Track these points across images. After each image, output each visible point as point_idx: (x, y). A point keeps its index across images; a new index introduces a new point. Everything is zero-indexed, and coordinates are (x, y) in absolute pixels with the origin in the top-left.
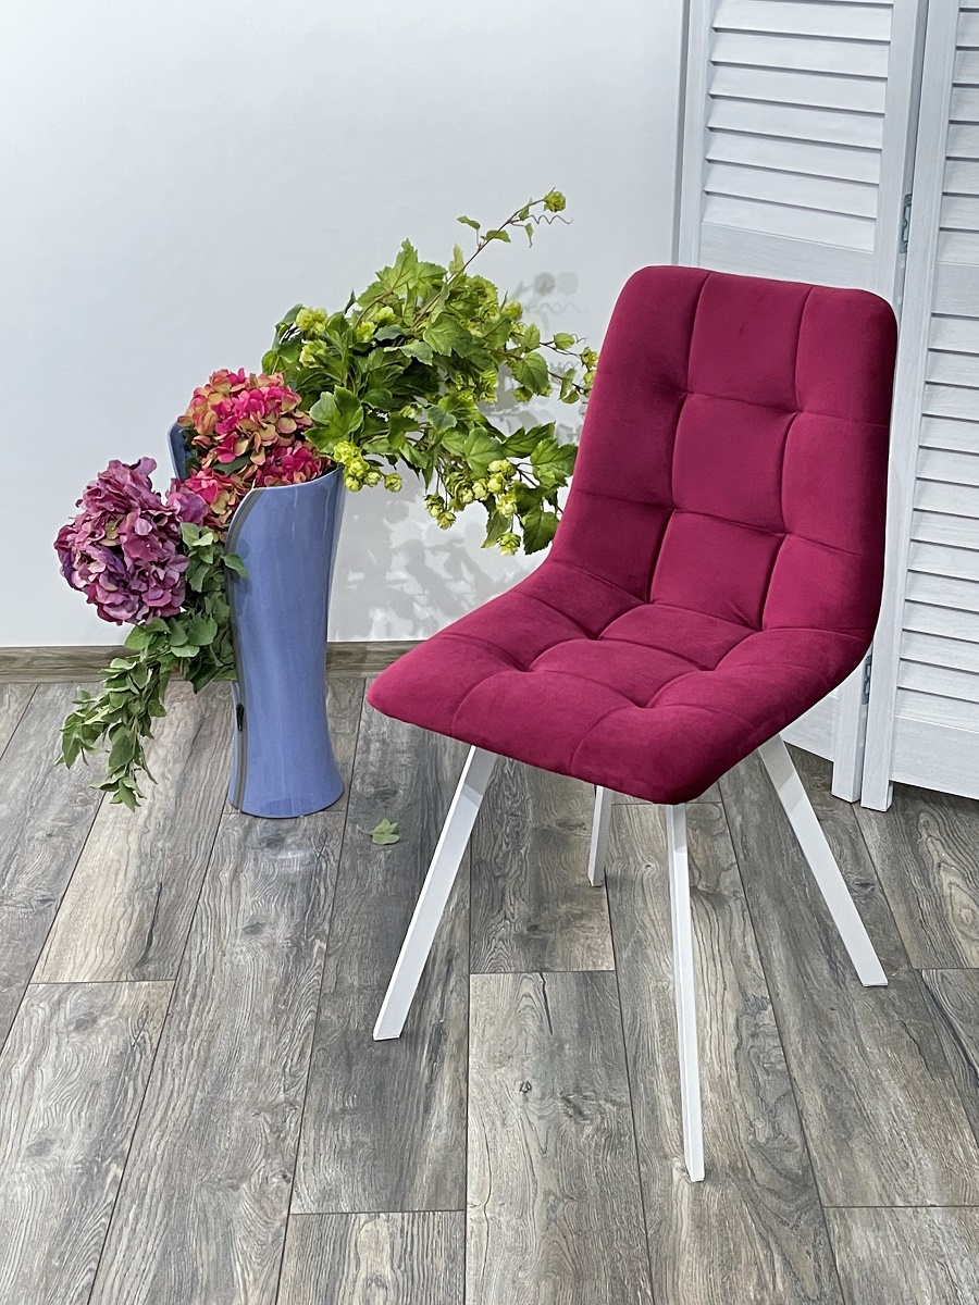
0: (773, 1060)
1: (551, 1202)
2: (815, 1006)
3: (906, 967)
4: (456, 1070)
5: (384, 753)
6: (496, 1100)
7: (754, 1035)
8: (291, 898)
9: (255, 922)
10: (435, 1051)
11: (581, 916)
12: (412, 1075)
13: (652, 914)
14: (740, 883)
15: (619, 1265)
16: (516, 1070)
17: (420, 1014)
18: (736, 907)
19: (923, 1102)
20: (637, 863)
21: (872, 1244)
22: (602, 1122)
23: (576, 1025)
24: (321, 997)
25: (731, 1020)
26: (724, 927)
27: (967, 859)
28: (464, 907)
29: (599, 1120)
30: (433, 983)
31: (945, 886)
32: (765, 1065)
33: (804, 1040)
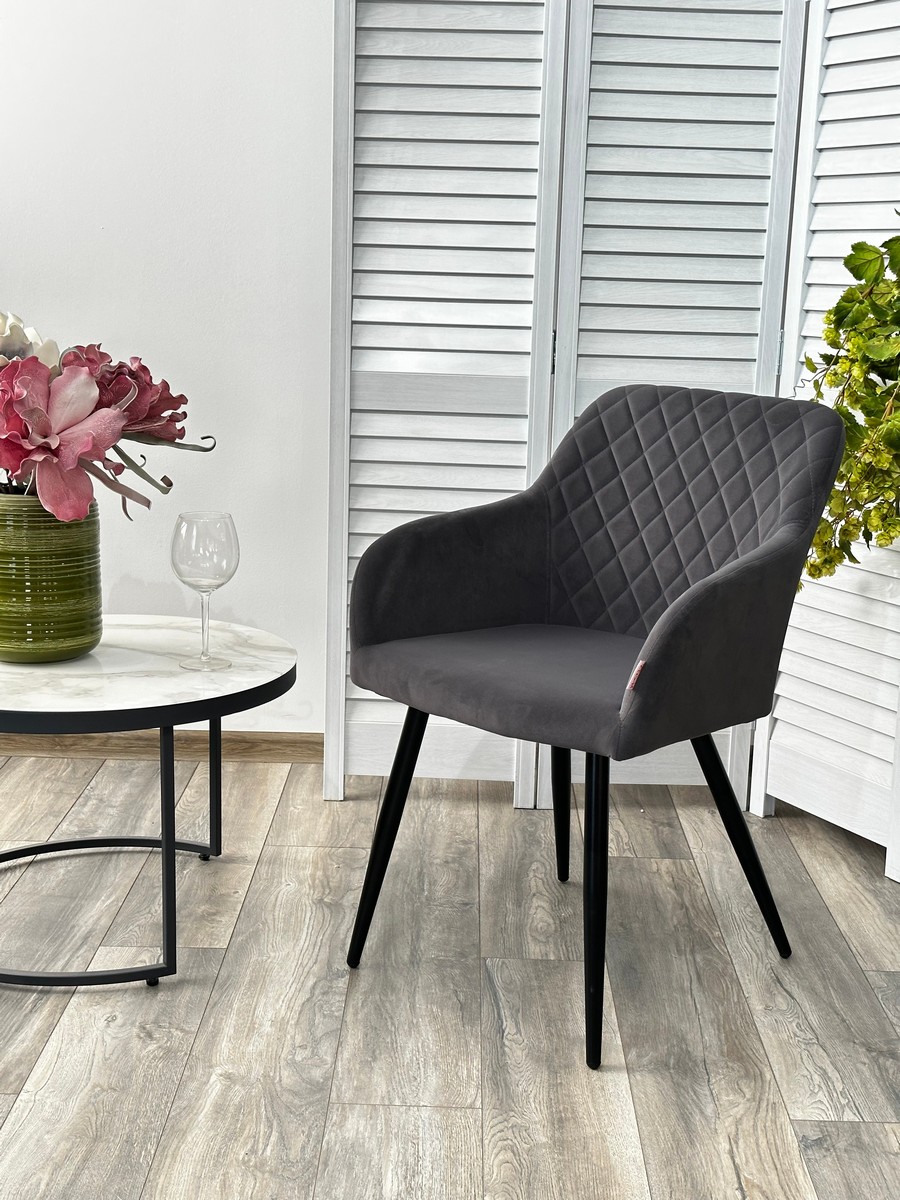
0: (333, 1009)
1: (96, 1091)
2: (386, 977)
5: (98, 807)
6: (81, 1026)
7: (325, 993)
11: (214, 914)
13: (276, 914)
15: (135, 1134)
18: (350, 914)
19: (448, 1040)
20: (279, 883)
21: (361, 1129)
22: (166, 1042)
25: (310, 983)
26: (333, 926)
29: (164, 1041)
30: (66, 950)
31: (533, 906)
32: (326, 1012)
33: (367, 998)
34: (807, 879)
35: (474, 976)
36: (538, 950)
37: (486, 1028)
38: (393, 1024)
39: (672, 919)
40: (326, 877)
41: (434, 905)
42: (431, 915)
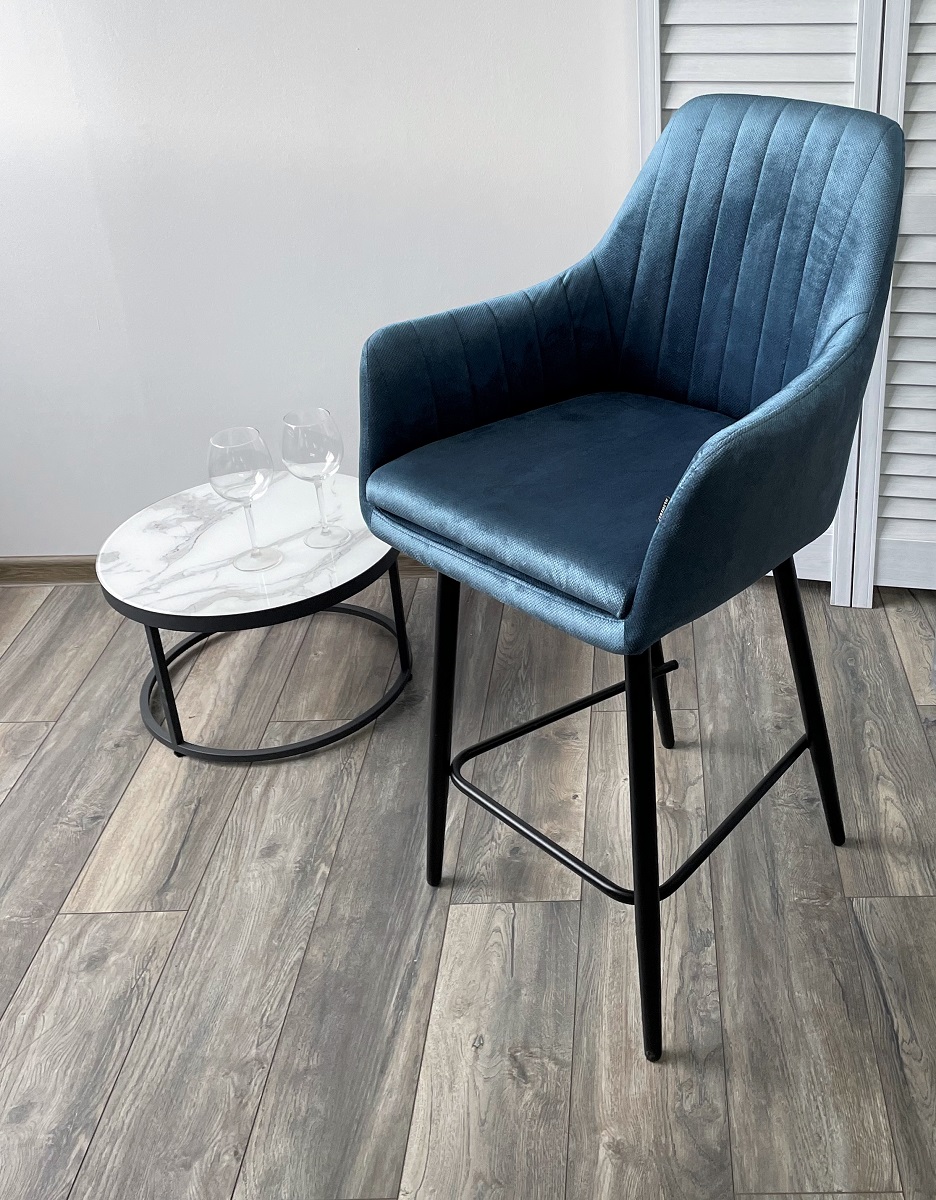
0: (709, 1007)
1: (479, 1188)
3: (838, 896)
4: (418, 1022)
6: (449, 1058)
7: (695, 977)
8: (310, 815)
9: (272, 842)
10: (404, 997)
11: (557, 838)
12: (377, 1025)
14: (703, 798)
16: (472, 1022)
17: (399, 950)
18: (697, 826)
20: (617, 776)
22: (542, 1086)
23: (535, 967)
24: (313, 930)
25: (676, 960)
27: (903, 771)
29: (540, 1082)
30: (416, 915)
32: (701, 1014)
33: (740, 983)
37: (877, 1031)
41: (780, 805)
42: (779, 823)
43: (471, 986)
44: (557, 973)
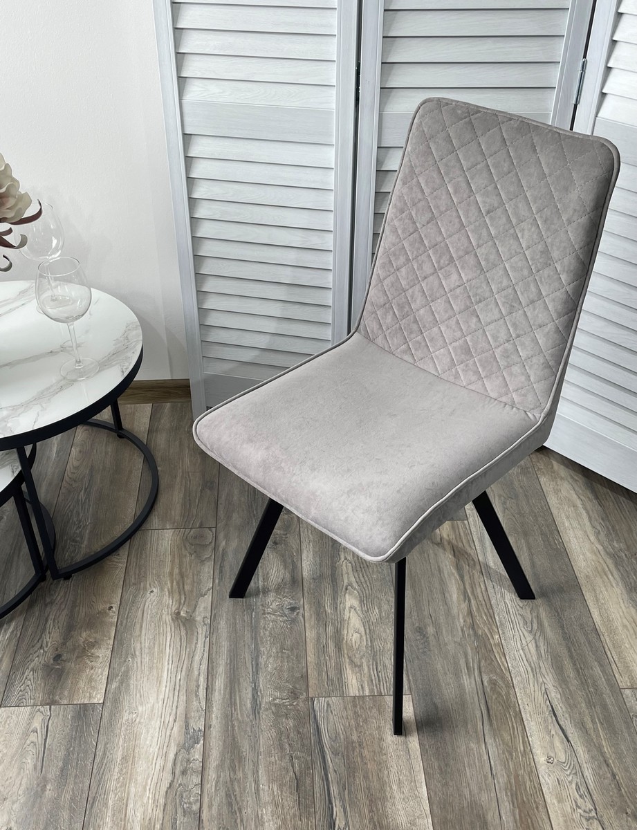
0: (192, 798)
2: (234, 739)
3: (303, 697)
7: (184, 773)
11: (92, 645)
13: (143, 638)
14: (209, 608)
18: (202, 634)
20: (145, 589)
23: (60, 764)
25: (171, 756)
26: (189, 657)
27: (366, 581)
28: (16, 636)
31: (347, 608)
32: (185, 806)
33: (219, 777)
34: (559, 543)
35: (305, 730)
36: (354, 681)
37: (319, 820)
38: (242, 821)
39: (459, 619)
40: (182, 575)
41: (268, 613)
42: (266, 630)
43: (7, 782)
44: (77, 770)
